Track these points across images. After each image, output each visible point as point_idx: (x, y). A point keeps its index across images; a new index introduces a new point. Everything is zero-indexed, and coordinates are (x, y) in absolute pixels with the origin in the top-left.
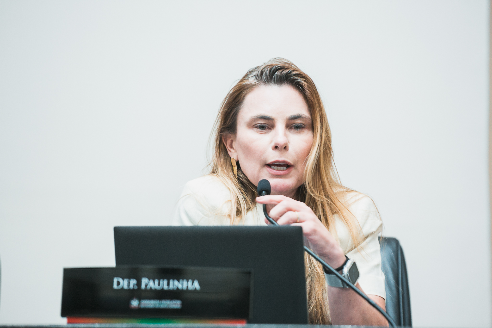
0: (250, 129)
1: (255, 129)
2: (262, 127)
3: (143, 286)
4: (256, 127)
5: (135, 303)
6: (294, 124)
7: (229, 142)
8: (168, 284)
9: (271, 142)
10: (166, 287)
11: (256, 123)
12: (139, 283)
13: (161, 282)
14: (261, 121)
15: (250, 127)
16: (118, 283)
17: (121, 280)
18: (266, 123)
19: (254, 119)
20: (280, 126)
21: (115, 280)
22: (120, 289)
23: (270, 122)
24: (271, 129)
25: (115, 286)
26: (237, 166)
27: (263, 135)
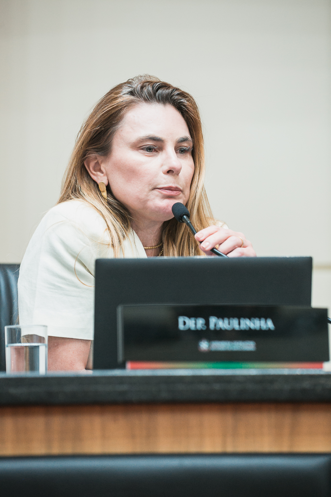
0: (134, 150)
1: (142, 151)
2: (149, 149)
3: (212, 326)
4: (142, 149)
5: (204, 345)
6: (181, 147)
7: (92, 164)
8: (239, 324)
9: (162, 165)
10: (237, 327)
11: (143, 145)
12: (207, 323)
13: (231, 321)
14: (150, 143)
15: (134, 148)
16: (185, 323)
17: (187, 320)
18: (155, 144)
19: (143, 139)
20: (170, 149)
21: (181, 320)
22: (186, 330)
23: (159, 144)
24: (157, 152)
25: (181, 326)
26: (107, 191)
27: (151, 158)
